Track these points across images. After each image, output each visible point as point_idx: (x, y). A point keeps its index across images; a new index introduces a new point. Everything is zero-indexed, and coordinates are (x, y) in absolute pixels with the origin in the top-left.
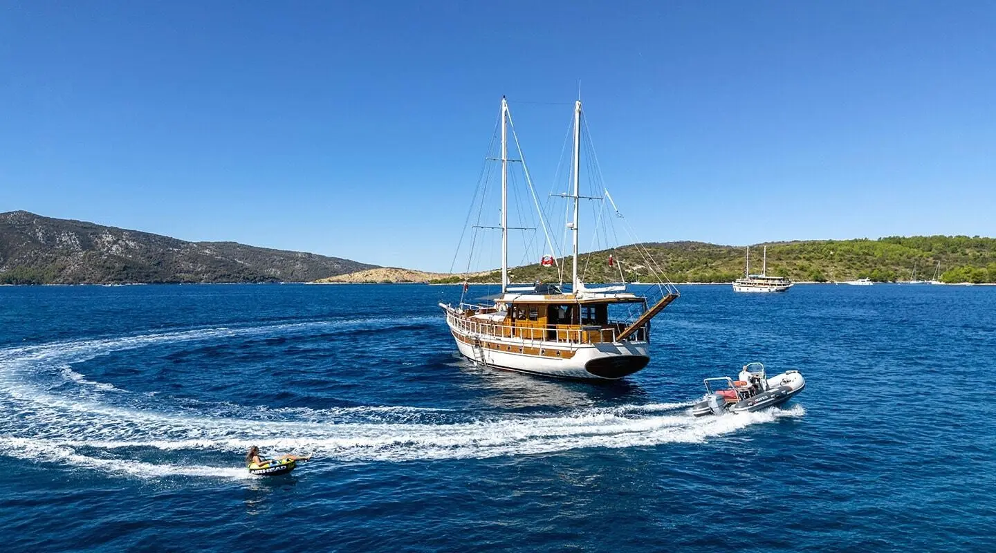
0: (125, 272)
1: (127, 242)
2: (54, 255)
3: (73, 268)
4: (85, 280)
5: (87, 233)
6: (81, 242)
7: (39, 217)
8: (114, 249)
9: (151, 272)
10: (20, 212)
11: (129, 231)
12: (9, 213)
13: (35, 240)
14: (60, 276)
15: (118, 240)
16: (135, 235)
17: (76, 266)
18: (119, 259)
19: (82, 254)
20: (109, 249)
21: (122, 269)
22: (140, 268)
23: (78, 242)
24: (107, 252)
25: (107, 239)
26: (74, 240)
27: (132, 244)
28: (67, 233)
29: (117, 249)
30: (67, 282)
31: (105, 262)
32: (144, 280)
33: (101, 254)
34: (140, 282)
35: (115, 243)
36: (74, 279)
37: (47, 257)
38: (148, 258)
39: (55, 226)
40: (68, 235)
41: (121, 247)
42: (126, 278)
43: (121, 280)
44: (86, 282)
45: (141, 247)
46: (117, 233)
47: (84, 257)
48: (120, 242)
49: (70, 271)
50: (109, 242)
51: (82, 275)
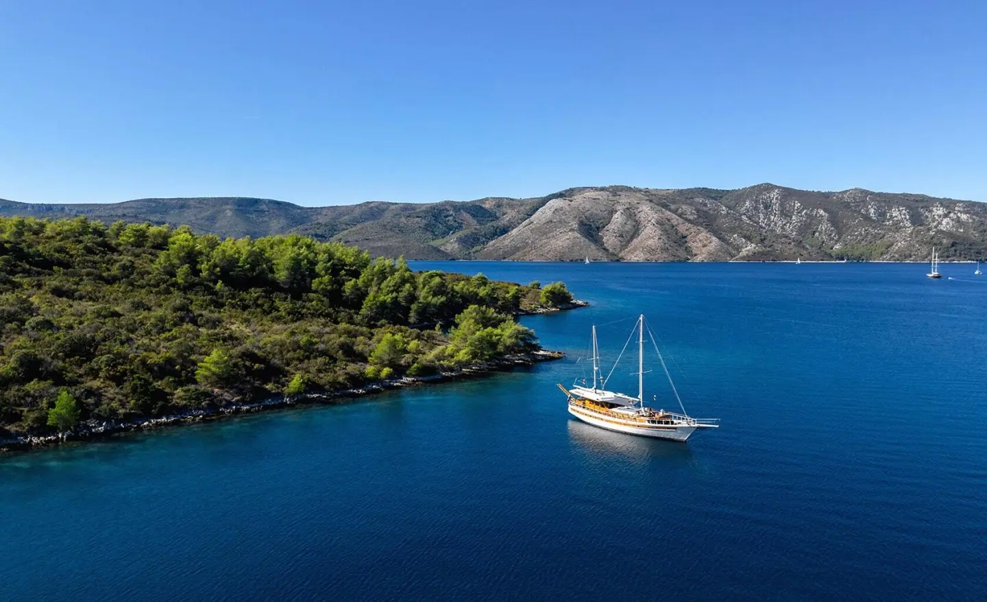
0: (953, 248)
1: (959, 214)
2: (883, 232)
3: (901, 244)
4: (911, 257)
5: (917, 206)
6: (912, 216)
7: (872, 193)
8: (944, 223)
9: (983, 249)
10: (856, 189)
11: (962, 202)
12: (846, 191)
13: (867, 218)
14: (887, 253)
15: (950, 212)
16: (970, 206)
17: (902, 242)
18: (949, 234)
19: (909, 231)
20: (940, 223)
21: (950, 245)
22: (971, 245)
23: (908, 217)
24: (936, 227)
25: (938, 212)
26: (904, 214)
27: (964, 217)
28: (898, 208)
29: (948, 223)
30: (894, 258)
31: (932, 238)
32: (973, 257)
33: (929, 230)
34: (969, 260)
35: (946, 216)
36: (901, 256)
37: (876, 233)
38: (981, 232)
39: (887, 201)
40: (899, 210)
41: (953, 220)
42: (954, 255)
43: (948, 257)
44: (912, 259)
45: (974, 219)
46: (949, 204)
47: (912, 233)
48: (952, 215)
49: (897, 248)
50: (940, 216)
51: (908, 252)
